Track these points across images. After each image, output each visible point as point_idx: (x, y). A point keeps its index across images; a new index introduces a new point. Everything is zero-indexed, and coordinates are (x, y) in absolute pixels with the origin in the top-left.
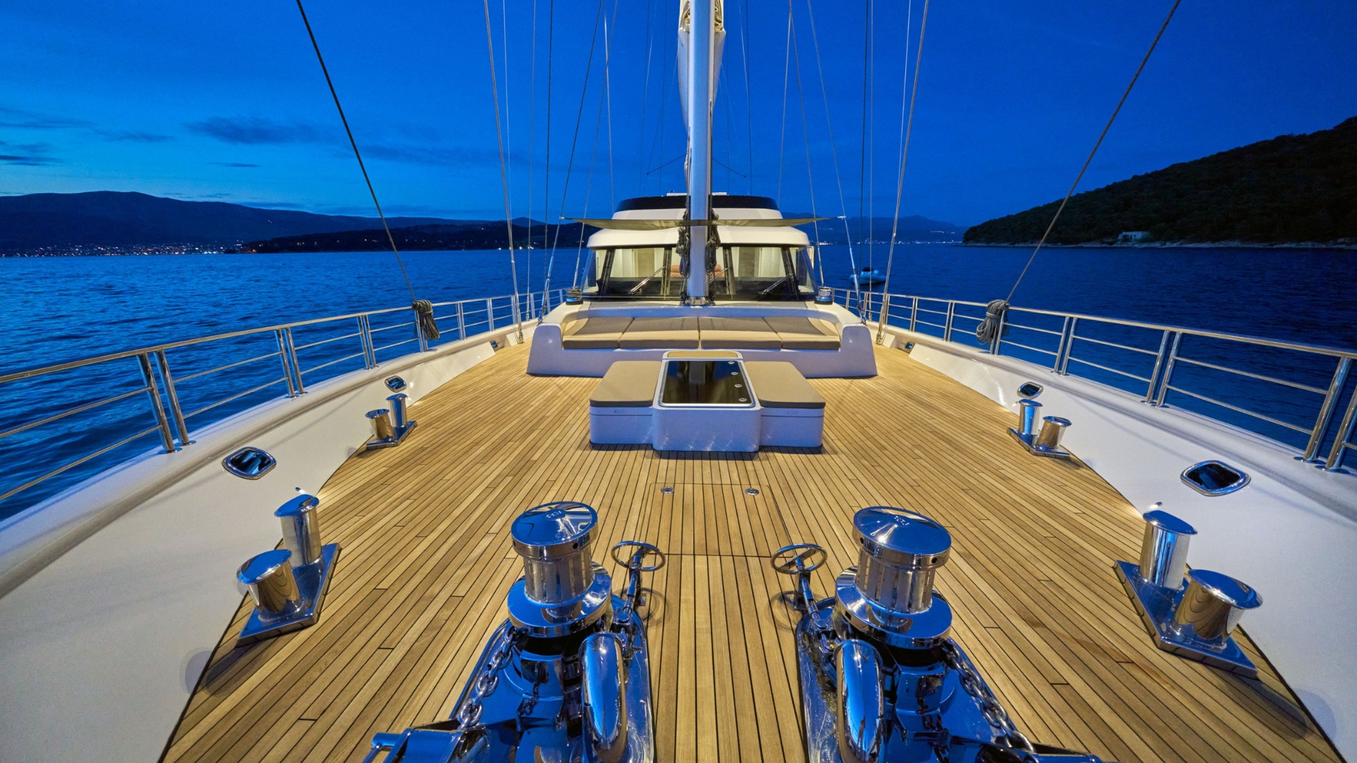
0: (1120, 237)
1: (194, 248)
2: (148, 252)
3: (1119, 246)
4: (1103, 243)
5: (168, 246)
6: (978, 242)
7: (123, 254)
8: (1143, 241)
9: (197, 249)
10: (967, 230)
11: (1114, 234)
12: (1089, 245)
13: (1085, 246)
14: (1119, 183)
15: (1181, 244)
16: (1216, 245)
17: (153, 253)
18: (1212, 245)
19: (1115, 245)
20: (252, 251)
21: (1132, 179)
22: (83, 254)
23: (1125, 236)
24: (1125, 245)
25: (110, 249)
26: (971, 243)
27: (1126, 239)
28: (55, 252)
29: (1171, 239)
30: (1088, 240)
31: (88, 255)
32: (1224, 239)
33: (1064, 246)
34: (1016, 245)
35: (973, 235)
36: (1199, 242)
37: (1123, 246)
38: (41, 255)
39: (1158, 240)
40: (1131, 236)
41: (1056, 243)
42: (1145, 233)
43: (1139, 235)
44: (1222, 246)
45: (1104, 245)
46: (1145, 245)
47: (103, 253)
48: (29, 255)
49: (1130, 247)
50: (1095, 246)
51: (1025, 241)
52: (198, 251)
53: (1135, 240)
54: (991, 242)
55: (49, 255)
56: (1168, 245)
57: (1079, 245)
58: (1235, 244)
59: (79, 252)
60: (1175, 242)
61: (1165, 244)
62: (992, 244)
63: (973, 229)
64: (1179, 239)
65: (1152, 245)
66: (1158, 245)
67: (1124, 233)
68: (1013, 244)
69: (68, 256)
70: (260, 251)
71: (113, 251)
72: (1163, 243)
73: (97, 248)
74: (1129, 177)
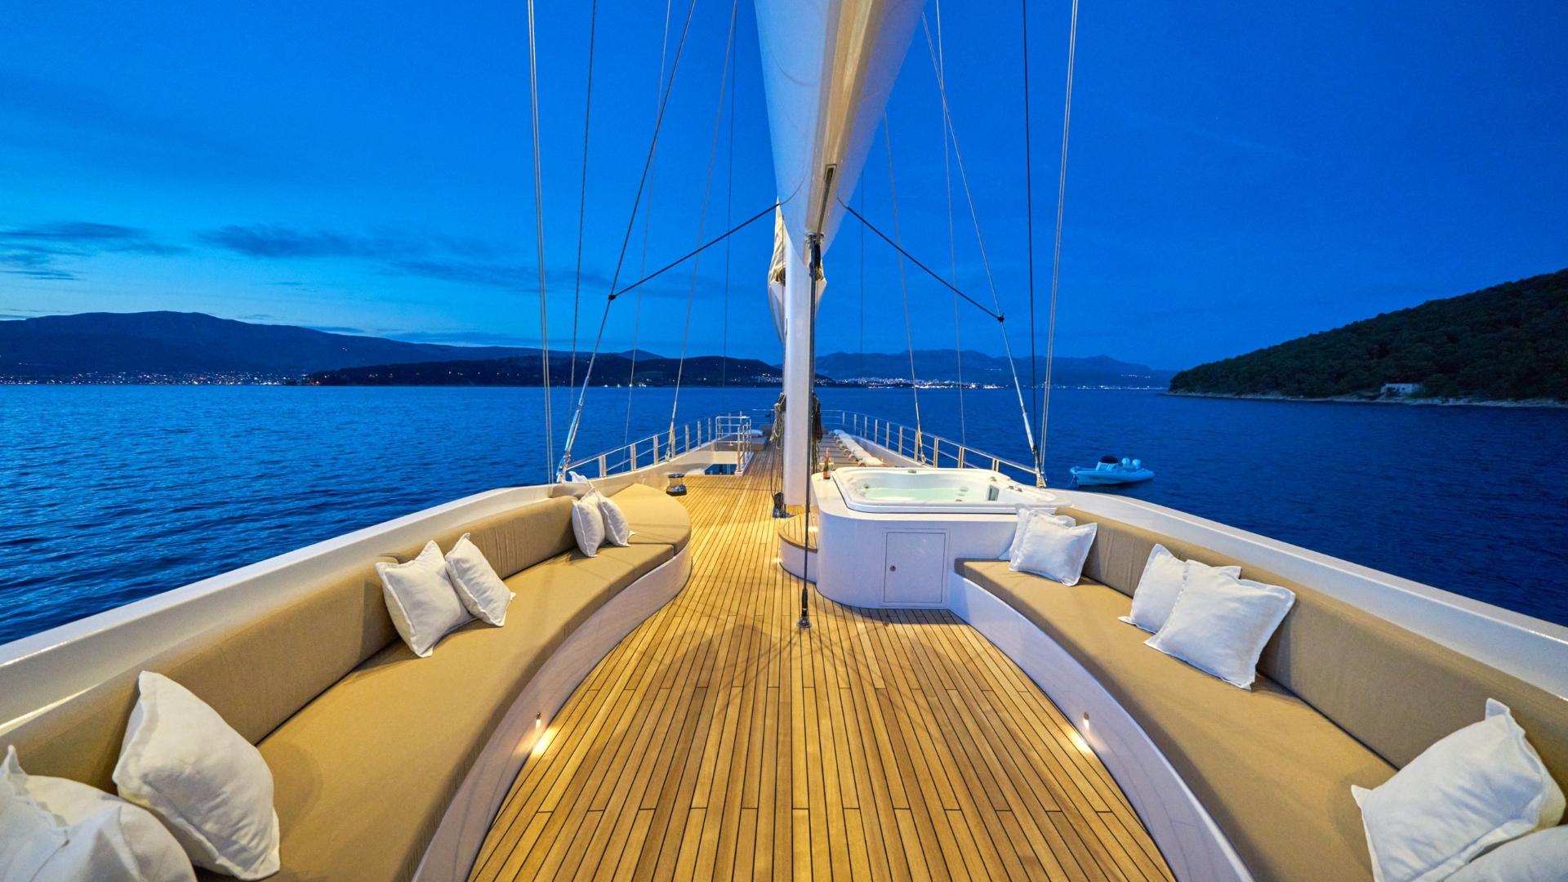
0: (1383, 390)
1: (253, 377)
2: (199, 381)
3: (1384, 401)
4: (1361, 397)
5: (223, 375)
6: (1192, 390)
7: (171, 383)
8: (1415, 395)
9: (256, 378)
10: (1175, 375)
11: (1374, 385)
12: (1342, 399)
13: (1337, 400)
14: (1361, 322)
15: (1470, 402)
16: (1521, 404)
17: (205, 382)
18: (1514, 405)
19: (1378, 400)
20: (315, 383)
21: (1377, 318)
22: (125, 383)
23: (1389, 389)
24: (1392, 401)
25: (158, 377)
26: (1181, 392)
27: (1392, 393)
28: (94, 380)
29: (1456, 396)
30: (1341, 393)
31: (131, 383)
32: (1533, 396)
33: (1309, 400)
34: (1243, 397)
35: (1183, 382)
36: (1494, 400)
37: (1389, 401)
38: (77, 383)
39: (1435, 395)
40: (1398, 390)
41: (1297, 395)
42: (1417, 386)
43: (1409, 388)
44: (1528, 405)
45: (1363, 400)
46: (1421, 401)
47: (148, 382)
48: (64, 382)
49: (1400, 404)
50: (1351, 400)
51: (1254, 392)
52: (258, 382)
53: (1406, 394)
54: (1208, 392)
55: (86, 383)
56: (1451, 402)
57: (1329, 399)
58: (1549, 403)
59: (121, 380)
60: (1460, 399)
61: (1447, 401)
62: (1210, 394)
63: (1183, 375)
64: (1466, 395)
65: (1430, 402)
66: (1437, 401)
67: (1388, 385)
68: (1237, 394)
69: (108, 383)
70: (325, 383)
71: (159, 379)
72: (1444, 399)
73: (142, 375)
74: (1373, 316)
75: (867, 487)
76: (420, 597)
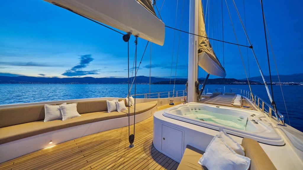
75: (199, 110)
76: (50, 111)
